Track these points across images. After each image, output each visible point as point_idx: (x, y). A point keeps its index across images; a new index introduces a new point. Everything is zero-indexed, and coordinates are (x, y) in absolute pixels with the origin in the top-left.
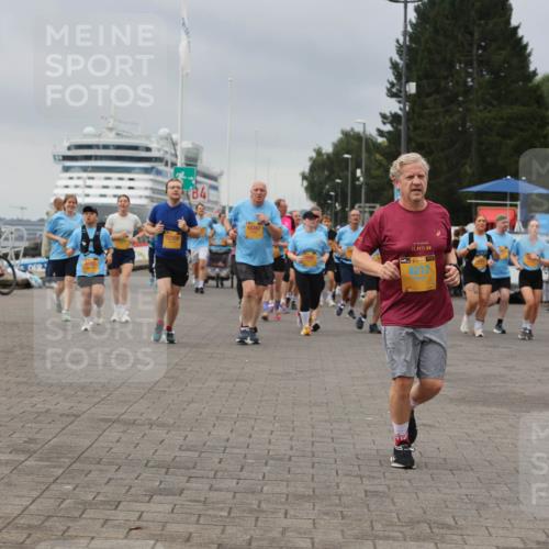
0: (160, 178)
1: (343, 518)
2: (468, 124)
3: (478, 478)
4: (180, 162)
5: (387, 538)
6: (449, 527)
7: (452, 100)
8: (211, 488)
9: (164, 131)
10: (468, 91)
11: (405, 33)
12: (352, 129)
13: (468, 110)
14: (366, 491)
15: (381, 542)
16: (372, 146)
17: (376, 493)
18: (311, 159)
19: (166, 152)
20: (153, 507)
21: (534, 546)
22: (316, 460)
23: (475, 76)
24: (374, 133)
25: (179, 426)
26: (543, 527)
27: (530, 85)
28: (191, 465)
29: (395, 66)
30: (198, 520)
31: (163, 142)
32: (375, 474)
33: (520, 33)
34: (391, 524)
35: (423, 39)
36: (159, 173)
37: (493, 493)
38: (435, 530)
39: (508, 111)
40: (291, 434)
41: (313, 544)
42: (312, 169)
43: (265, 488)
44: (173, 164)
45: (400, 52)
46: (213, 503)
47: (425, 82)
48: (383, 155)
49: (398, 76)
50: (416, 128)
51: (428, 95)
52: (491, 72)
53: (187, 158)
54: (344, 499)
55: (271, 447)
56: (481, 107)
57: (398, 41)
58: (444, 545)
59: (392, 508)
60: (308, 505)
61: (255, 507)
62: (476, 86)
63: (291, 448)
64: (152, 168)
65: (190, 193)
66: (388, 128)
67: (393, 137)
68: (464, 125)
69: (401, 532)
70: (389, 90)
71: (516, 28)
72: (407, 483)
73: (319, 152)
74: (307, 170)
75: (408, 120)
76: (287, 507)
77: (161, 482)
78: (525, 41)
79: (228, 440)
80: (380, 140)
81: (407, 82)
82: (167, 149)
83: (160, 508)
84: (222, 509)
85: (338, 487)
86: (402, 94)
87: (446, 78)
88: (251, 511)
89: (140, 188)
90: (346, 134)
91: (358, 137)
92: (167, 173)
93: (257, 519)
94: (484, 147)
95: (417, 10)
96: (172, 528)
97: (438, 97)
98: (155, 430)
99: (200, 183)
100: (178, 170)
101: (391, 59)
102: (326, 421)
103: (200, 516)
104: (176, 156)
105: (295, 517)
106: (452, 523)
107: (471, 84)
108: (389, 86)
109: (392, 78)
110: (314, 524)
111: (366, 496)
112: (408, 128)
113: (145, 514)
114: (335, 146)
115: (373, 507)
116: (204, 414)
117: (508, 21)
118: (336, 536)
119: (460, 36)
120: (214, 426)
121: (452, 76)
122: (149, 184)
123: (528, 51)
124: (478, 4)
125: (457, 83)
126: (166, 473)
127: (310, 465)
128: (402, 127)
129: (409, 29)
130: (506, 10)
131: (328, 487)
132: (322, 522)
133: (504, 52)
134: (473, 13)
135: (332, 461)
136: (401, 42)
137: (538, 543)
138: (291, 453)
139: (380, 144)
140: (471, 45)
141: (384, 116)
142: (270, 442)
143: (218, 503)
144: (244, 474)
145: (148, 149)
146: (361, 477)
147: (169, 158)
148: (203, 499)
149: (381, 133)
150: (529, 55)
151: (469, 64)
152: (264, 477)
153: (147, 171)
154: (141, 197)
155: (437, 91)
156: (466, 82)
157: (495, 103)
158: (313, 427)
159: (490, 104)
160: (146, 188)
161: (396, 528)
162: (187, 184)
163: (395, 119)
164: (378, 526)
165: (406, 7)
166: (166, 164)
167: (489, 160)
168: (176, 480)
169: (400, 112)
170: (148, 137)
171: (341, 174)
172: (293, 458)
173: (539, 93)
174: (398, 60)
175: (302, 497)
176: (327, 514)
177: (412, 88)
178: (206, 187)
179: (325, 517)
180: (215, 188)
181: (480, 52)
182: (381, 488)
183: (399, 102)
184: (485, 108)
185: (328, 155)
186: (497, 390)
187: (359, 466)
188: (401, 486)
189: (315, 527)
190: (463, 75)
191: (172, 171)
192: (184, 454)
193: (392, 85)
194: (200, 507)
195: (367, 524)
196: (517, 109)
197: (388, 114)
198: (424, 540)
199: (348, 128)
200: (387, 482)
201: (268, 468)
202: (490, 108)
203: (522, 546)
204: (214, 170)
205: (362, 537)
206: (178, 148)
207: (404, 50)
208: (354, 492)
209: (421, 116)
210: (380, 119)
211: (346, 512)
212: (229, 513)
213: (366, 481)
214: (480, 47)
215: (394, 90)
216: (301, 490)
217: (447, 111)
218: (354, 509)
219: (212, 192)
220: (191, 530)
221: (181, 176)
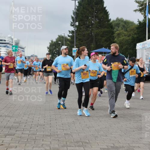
0: (8, 49)
1: (58, 141)
2: (93, 34)
3: (95, 130)
4: (14, 44)
5: (71, 146)
6: (87, 143)
7: (88, 27)
8: (22, 134)
9: (9, 36)
10: (92, 24)
11: (75, 9)
12: (61, 35)
13: (92, 30)
14: (65, 134)
15: (69, 147)
16: (66, 40)
17: (67, 134)
18: (50, 43)
19: (10, 41)
20: (6, 139)
21: (110, 148)
22: (51, 125)
23: (94, 20)
24: (67, 36)
25: (14, 117)
26: (113, 142)
27: (109, 23)
28: (17, 127)
29: (72, 18)
30: (19, 142)
31: (9, 39)
32: (67, 129)
33: (106, 9)
34: (72, 142)
35: (80, 11)
36: (8, 47)
37: (99, 134)
38: (84, 144)
39: (103, 30)
40: (44, 118)
41: (50, 148)
42: (50, 46)
43: (37, 133)
44: (12, 45)
45: (74, 14)
46: (23, 137)
47: (81, 22)
48: (69, 42)
49: (73, 21)
50: (78, 35)
51: (82, 26)
52: (98, 19)
53: (16, 43)
54: (59, 136)
55: (39, 122)
56: (96, 29)
57: (73, 11)
58: (86, 148)
59: (72, 138)
60: (49, 138)
61: (35, 138)
62: (94, 23)
63: (44, 122)
64: (6, 46)
65: (17, 53)
66: (71, 34)
67: (72, 37)
68: (91, 34)
69: (74, 145)
70: (71, 24)
71: (105, 7)
72: (76, 131)
73: (52, 41)
74: (49, 46)
75: (76, 32)
76: (43, 138)
77: (8, 132)
78: (108, 11)
79: (27, 120)
80: (69, 38)
81: (76, 22)
82: (10, 40)
83: (8, 139)
84: (25, 139)
85: (57, 133)
86: (75, 25)
87: (87, 21)
88: (33, 139)
89: (3, 51)
90: (59, 36)
91: (63, 37)
92: (10, 47)
93: (35, 142)
94: (97, 40)
95: (78, 2)
96: (11, 145)
97: (84, 26)
98: (7, 118)
99: (19, 50)
100: (13, 46)
101: (71, 16)
102: (54, 115)
103: (19, 141)
104: (13, 42)
105: (45, 141)
106: (88, 142)
107: (93, 22)
108: (71, 23)
109: (72, 21)
110: (51, 143)
111: (65, 135)
112: (76, 35)
113: (4, 141)
114: (56, 39)
115: (66, 138)
116: (20, 113)
117: (103, 6)
118: (57, 146)
119: (90, 10)
120: (23, 116)
121: (88, 20)
122: (5, 50)
123: (109, 14)
124: (95, 1)
125: (89, 22)
126: (10, 129)
127: (50, 127)
128: (74, 34)
129: (76, 8)
130: (102, 3)
131: (54, 133)
132: (53, 142)
133: (102, 14)
134: (94, 3)
135: (56, 126)
136: (74, 11)
137: (111, 147)
138: (44, 124)
139: (69, 39)
140: (93, 12)
141: (70, 31)
142: (38, 121)
143: (24, 137)
144: (31, 130)
145: (5, 41)
146: (64, 130)
147: (11, 43)
148: (20, 137)
149: (69, 36)
150: (109, 15)
151: (93, 17)
152: (37, 130)
153: (5, 47)
154: (3, 54)
155: (84, 25)
156: (92, 22)
157: (100, 28)
158: (50, 116)
159: (98, 28)
160: (5, 51)
161: (73, 144)
162: (16, 50)
163: (73, 32)
164: (68, 143)
165: (75, 2)
166: (10, 45)
167: (98, 43)
168: (13, 131)
169: (74, 30)
170: (5, 37)
171: (58, 47)
172: (45, 125)
173: (111, 25)
174: (73, 16)
175: (47, 135)
176: (54, 140)
177: (77, 24)
178: (21, 51)
179: (54, 141)
180: (24, 51)
181: (96, 14)
182: (69, 133)
183: (74, 28)
184: (97, 29)
185: (54, 42)
186: (100, 106)
187: (63, 127)
188: (74, 132)
189: (51, 144)
190: (91, 20)
191: (12, 46)
192: (15, 124)
193: (72, 23)
194: (19, 139)
195: (65, 143)
196: (106, 29)
197: (71, 31)
198: (80, 147)
199: (60, 35)
200: (71, 131)
201: (38, 128)
202: (98, 29)
203: (107, 148)
204: (23, 46)
205: (63, 146)
206: (13, 40)
207: (75, 13)
208: (61, 134)
209: (79, 31)
210: (69, 32)
211: (59, 139)
212: (27, 140)
213: (65, 131)
214: (95, 12)
215: (72, 24)
216: (47, 134)
217: (87, 30)
218: (62, 138)
219: (22, 52)
220: (17, 145)
221: (14, 48)
